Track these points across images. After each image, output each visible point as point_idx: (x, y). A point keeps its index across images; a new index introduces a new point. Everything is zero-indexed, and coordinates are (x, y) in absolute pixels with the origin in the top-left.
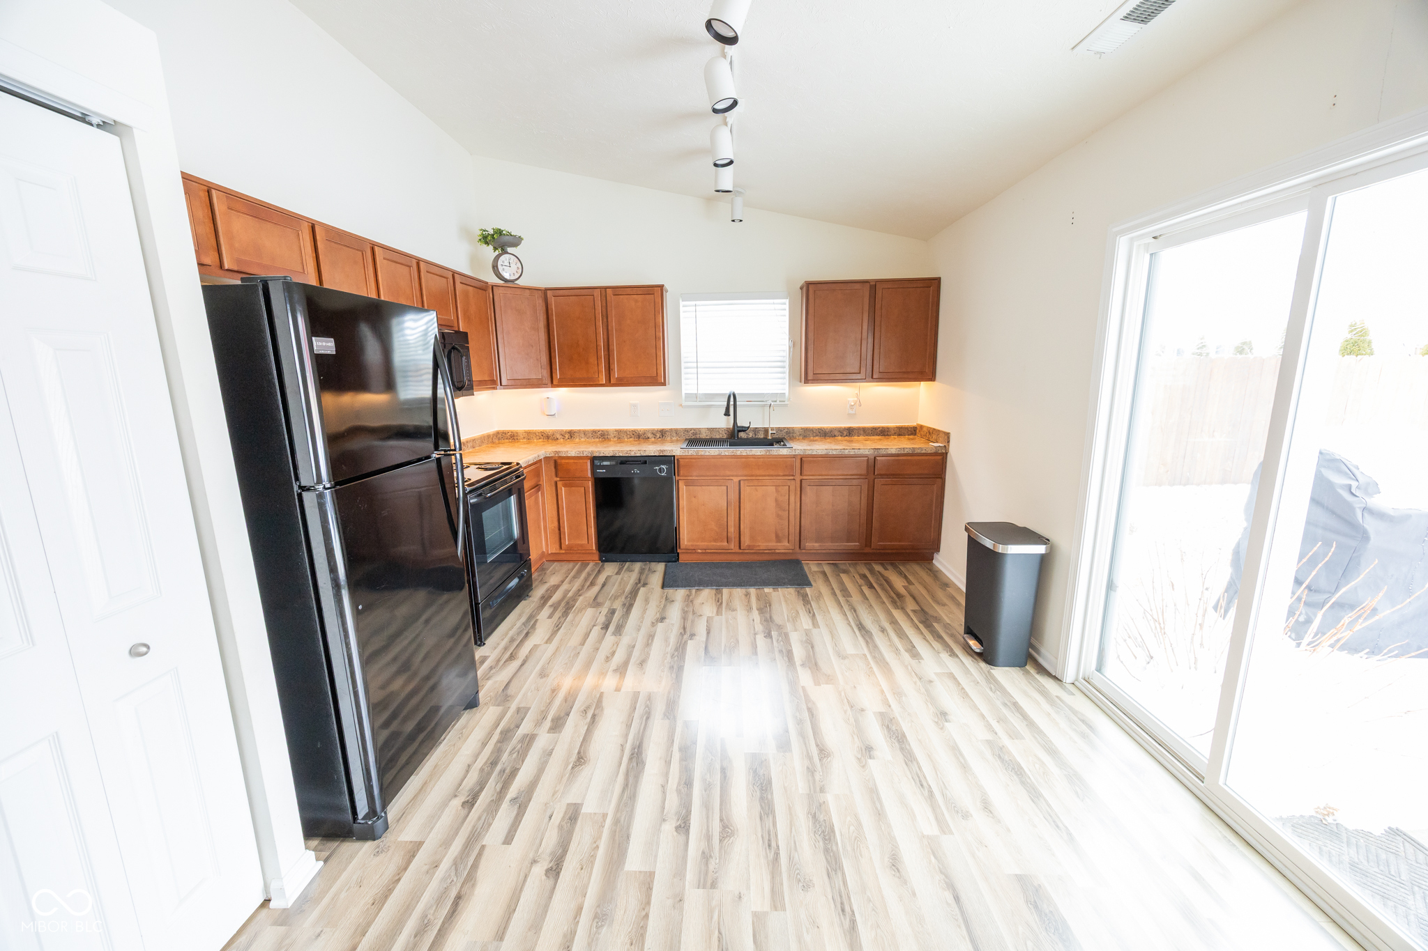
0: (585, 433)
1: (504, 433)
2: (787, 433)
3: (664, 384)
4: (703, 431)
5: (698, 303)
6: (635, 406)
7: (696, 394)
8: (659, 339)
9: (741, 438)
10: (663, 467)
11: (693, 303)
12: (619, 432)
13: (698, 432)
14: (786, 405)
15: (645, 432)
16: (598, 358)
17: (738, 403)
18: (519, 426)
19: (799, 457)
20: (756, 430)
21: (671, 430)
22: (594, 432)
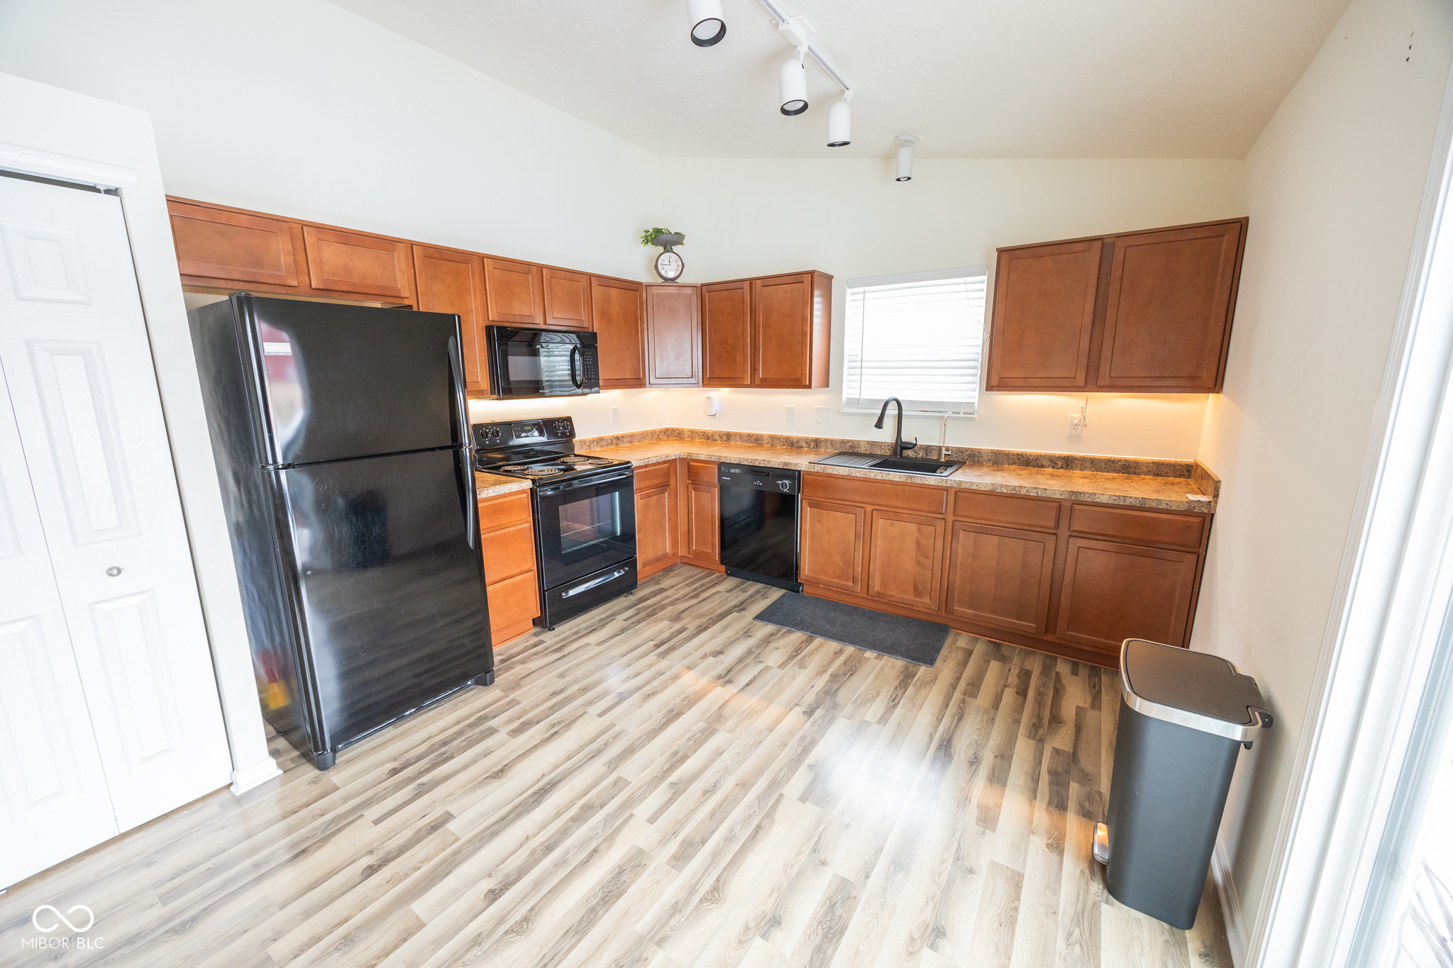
0: (741, 436)
1: (673, 430)
2: (970, 456)
3: (809, 387)
4: (862, 445)
5: (867, 289)
6: (791, 410)
7: (859, 399)
8: (806, 334)
9: (908, 457)
10: (787, 482)
11: (862, 289)
12: (773, 437)
13: (857, 445)
14: (973, 419)
15: (799, 440)
16: (745, 357)
17: (904, 413)
18: (685, 425)
19: (953, 491)
20: (927, 449)
21: (826, 440)
22: (749, 436)
